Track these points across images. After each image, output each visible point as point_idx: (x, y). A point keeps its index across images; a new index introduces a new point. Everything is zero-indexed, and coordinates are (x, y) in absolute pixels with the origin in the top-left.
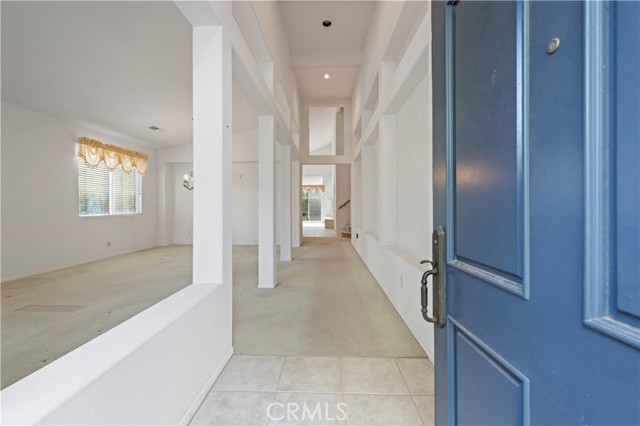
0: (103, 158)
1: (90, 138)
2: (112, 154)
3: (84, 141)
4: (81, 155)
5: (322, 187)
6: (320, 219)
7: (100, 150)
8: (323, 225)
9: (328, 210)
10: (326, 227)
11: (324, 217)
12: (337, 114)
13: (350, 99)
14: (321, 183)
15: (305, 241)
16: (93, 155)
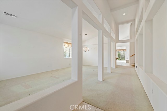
0: (68, 46)
1: (66, 42)
2: (70, 45)
3: (65, 43)
4: (64, 45)
5: (126, 50)
6: (125, 60)
7: (68, 44)
8: (125, 62)
9: (128, 57)
10: (126, 62)
11: (126, 59)
12: (130, 26)
13: (134, 20)
14: (125, 49)
15: (117, 67)
16: (66, 45)
